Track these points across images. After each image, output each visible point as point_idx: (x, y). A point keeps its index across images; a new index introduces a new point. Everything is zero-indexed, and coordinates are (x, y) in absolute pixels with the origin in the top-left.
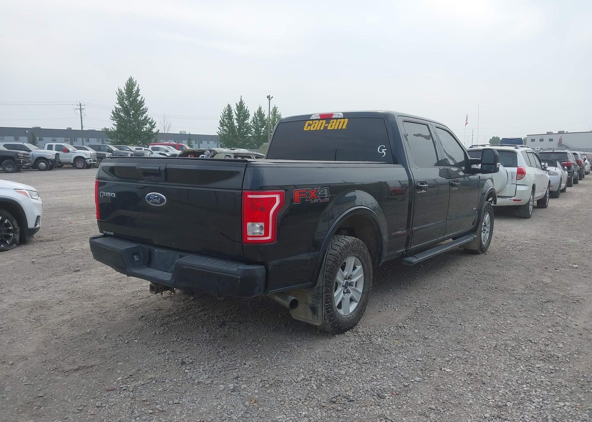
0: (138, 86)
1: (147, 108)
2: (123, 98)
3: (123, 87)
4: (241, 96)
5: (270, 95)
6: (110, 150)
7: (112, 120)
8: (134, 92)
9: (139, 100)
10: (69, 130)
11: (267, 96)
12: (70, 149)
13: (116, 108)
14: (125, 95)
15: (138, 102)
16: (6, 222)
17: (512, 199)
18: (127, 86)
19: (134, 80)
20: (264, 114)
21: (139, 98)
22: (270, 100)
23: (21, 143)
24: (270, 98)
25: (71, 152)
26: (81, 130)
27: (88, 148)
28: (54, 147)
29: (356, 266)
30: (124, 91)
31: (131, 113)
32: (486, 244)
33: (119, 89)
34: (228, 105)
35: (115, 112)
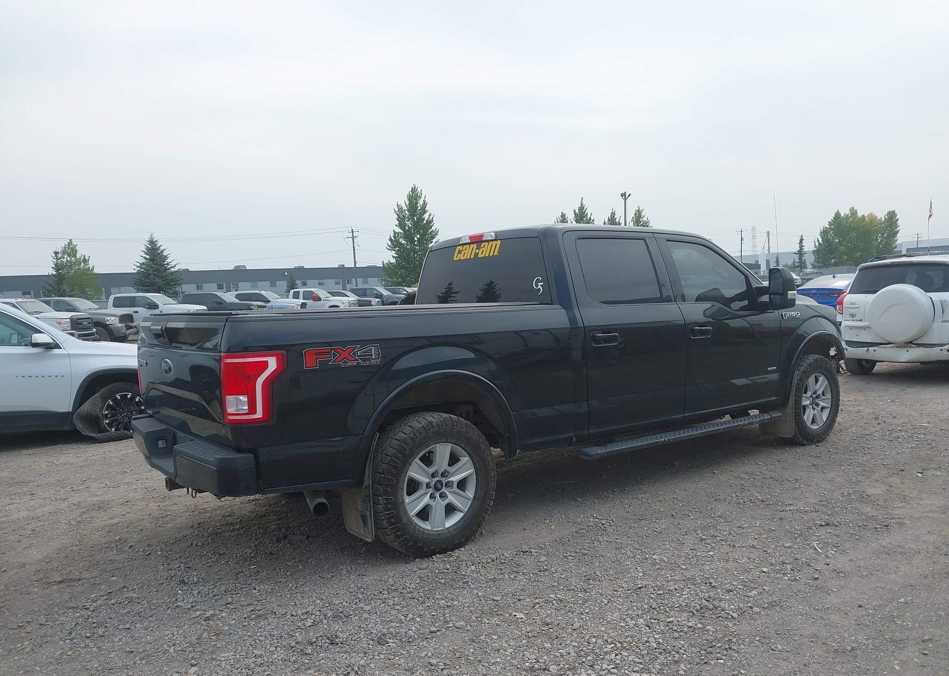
0: (425, 198)
1: (437, 230)
2: (404, 217)
3: (403, 201)
4: (582, 198)
5: (625, 192)
6: (379, 294)
7: (389, 250)
8: (419, 208)
9: (426, 219)
10: (342, 268)
11: (622, 194)
12: (322, 296)
13: (395, 232)
14: (407, 212)
15: (425, 222)
16: (137, 400)
17: (945, 349)
18: (409, 199)
19: (419, 190)
20: (619, 221)
21: (426, 216)
22: (625, 199)
23: (258, 292)
24: (627, 196)
25: (324, 300)
26: (354, 266)
27: (348, 293)
28: (301, 295)
29: (460, 458)
30: (405, 208)
31: (416, 239)
32: (822, 428)
33: (398, 205)
34: (562, 213)
35: (393, 239)
